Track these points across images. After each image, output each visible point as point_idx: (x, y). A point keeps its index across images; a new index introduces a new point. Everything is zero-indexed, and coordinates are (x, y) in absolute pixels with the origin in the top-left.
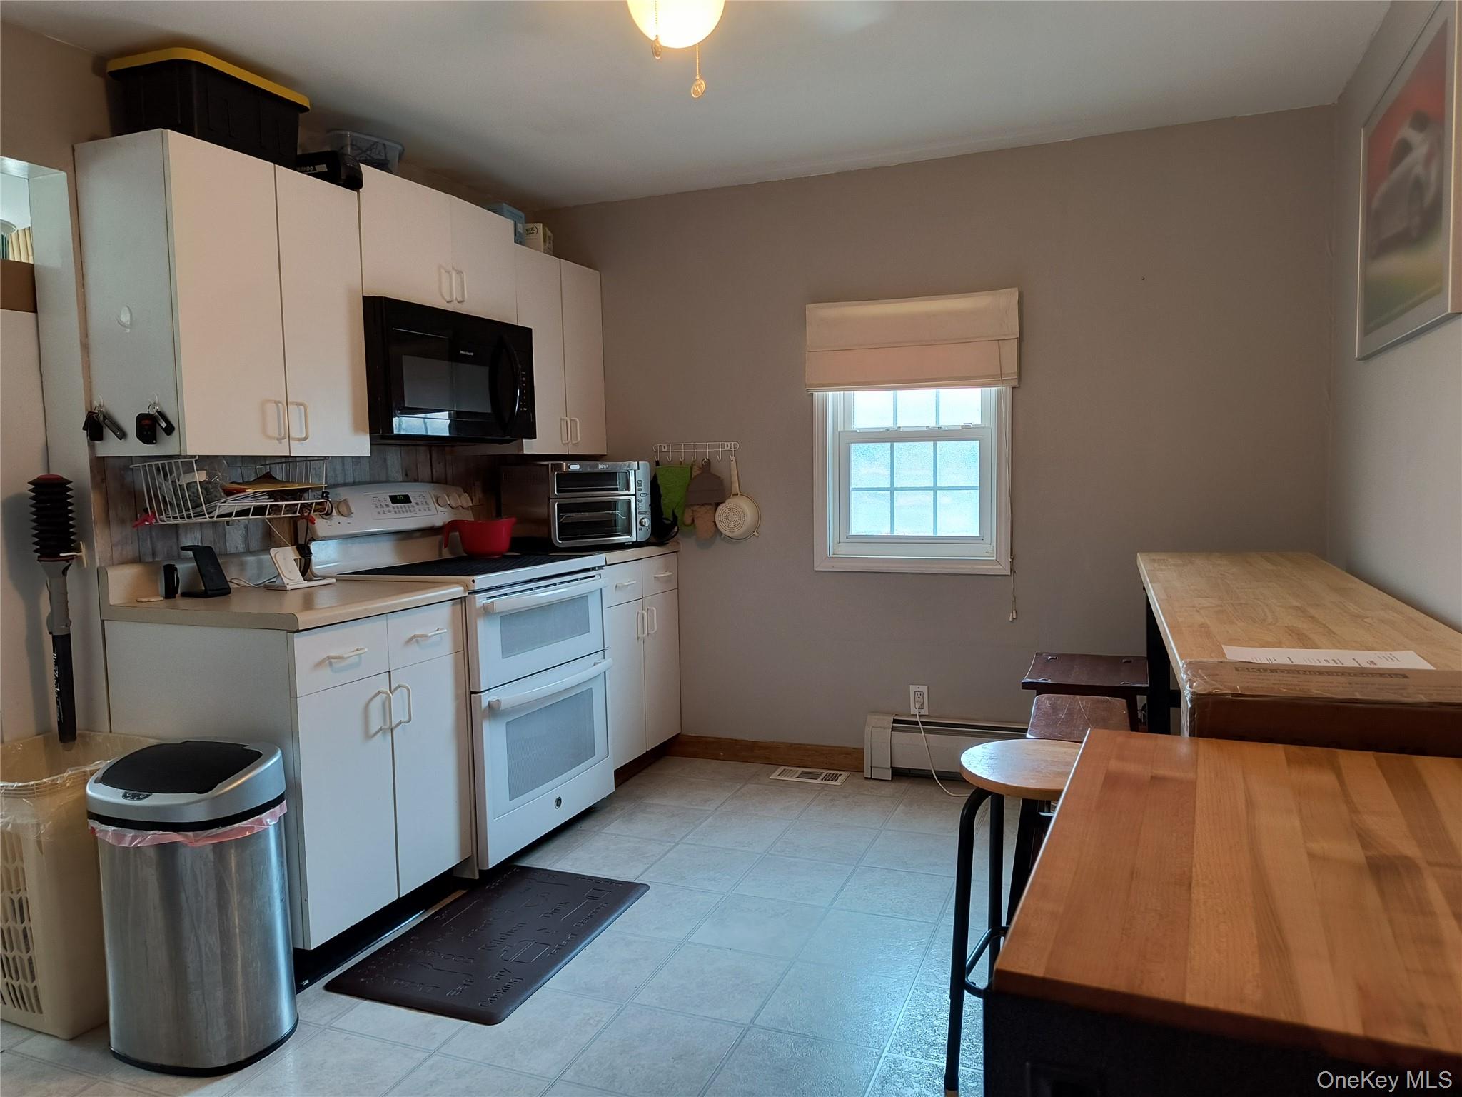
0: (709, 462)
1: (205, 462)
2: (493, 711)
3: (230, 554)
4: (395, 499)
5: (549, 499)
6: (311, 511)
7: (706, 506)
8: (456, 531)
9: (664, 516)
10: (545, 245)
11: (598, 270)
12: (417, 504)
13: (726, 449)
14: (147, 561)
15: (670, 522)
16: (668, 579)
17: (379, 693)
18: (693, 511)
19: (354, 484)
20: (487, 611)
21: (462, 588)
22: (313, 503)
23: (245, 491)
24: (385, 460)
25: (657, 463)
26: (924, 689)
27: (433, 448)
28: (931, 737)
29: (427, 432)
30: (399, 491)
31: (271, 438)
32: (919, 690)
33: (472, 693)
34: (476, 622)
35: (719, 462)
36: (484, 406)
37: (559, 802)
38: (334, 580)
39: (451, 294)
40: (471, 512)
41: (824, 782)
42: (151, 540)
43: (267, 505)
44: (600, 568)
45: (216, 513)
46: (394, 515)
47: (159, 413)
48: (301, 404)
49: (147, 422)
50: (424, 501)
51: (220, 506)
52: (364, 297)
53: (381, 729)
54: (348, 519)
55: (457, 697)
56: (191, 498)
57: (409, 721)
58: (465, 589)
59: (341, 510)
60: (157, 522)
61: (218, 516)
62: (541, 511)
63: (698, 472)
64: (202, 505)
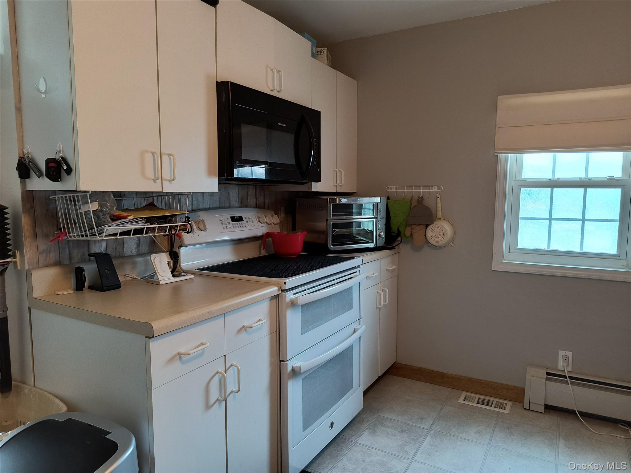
0: (422, 198)
1: (96, 195)
2: (295, 373)
3: (127, 256)
4: (233, 219)
5: (327, 220)
6: (177, 230)
7: (421, 226)
8: (270, 238)
9: (392, 231)
10: (327, 62)
11: (356, 80)
12: (247, 222)
13: (434, 190)
14: (66, 263)
15: (395, 234)
16: (393, 270)
17: (217, 372)
18: (411, 228)
19: (210, 209)
20: (293, 304)
21: (276, 288)
22: (178, 225)
23: (127, 218)
24: (229, 193)
25: (388, 198)
26: (569, 354)
27: (257, 187)
28: (577, 388)
29: (252, 176)
30: (236, 214)
31: (149, 179)
32: (566, 354)
33: (281, 361)
34: (286, 312)
35: (429, 198)
36: (290, 160)
37: (332, 425)
38: (192, 276)
39: (273, 86)
40: (278, 226)
41: (496, 409)
42: (69, 251)
43: (144, 228)
44: (359, 267)
45: (104, 234)
46: (233, 229)
47: (62, 158)
48: (171, 155)
49: (53, 165)
50: (251, 220)
51: (107, 230)
52: (217, 82)
53: (218, 400)
54: (204, 233)
55: (271, 364)
56: (88, 222)
57: (239, 391)
58: (279, 288)
59: (200, 226)
60: (68, 238)
61: (106, 236)
62: (321, 225)
63: (416, 204)
64: (94, 228)
